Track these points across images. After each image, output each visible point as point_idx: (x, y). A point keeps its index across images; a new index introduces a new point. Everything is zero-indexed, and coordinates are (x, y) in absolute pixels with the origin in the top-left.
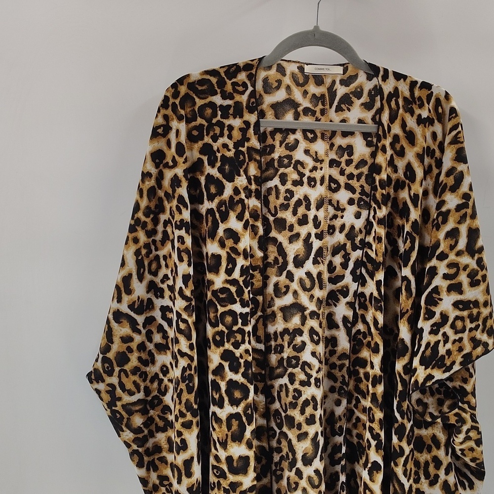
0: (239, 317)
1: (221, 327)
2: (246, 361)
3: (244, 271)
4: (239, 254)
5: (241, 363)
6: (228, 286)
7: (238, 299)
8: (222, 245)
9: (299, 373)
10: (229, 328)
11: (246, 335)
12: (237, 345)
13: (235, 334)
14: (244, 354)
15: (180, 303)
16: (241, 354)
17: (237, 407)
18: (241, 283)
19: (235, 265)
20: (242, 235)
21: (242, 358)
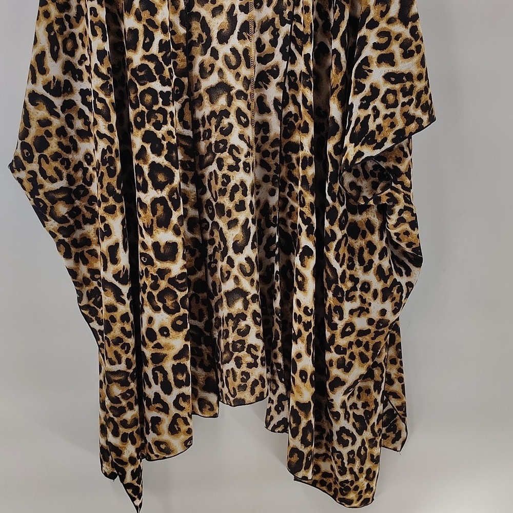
0: (159, 96)
1: (142, 108)
2: (169, 144)
3: (163, 46)
4: (157, 27)
5: (163, 145)
6: (146, 62)
7: (157, 77)
8: (139, 18)
9: (227, 158)
10: (149, 107)
11: (168, 116)
12: (158, 126)
13: (156, 114)
14: (166, 136)
15: (96, 81)
16: (163, 136)
17: (162, 191)
18: (161, 59)
19: (152, 39)
20: (159, 6)
21: (164, 140)
